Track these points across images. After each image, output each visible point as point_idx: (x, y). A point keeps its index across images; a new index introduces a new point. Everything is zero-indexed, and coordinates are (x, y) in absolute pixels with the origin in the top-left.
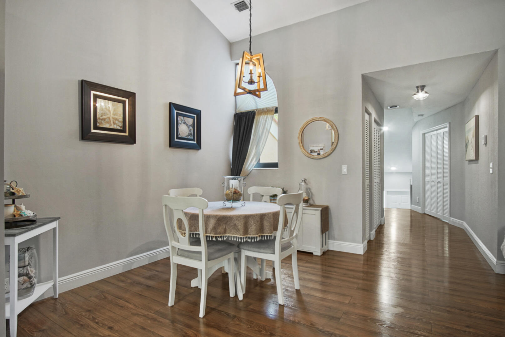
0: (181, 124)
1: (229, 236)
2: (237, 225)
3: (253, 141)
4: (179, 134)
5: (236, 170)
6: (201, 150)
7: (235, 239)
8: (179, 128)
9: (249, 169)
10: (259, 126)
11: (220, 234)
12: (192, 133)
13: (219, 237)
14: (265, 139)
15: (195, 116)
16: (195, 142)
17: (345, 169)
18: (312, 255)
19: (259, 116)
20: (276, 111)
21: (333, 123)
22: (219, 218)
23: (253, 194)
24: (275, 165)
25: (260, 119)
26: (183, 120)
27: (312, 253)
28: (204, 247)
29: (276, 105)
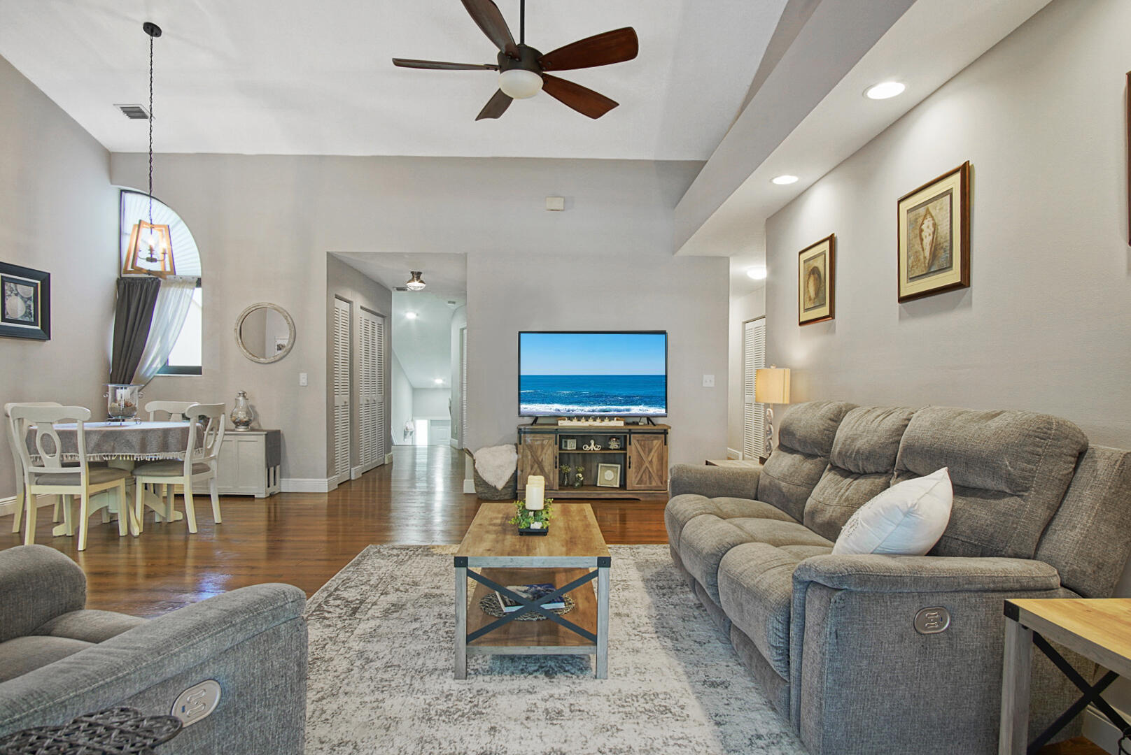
0: (10, 296)
1: (119, 456)
2: (131, 441)
3: (154, 330)
4: (8, 314)
5: (120, 378)
6: (49, 341)
7: (128, 458)
8: (7, 302)
9: (148, 375)
10: (166, 307)
11: (106, 452)
12: (32, 311)
13: (104, 456)
14: (179, 327)
15: (39, 282)
16: (39, 328)
17: (303, 379)
18: (252, 499)
19: (167, 289)
20: (199, 283)
21: (288, 313)
22: (104, 434)
23: (155, 412)
24: (196, 371)
25: (168, 294)
26: (14, 289)
27: (254, 496)
28: (84, 467)
29: (199, 274)
